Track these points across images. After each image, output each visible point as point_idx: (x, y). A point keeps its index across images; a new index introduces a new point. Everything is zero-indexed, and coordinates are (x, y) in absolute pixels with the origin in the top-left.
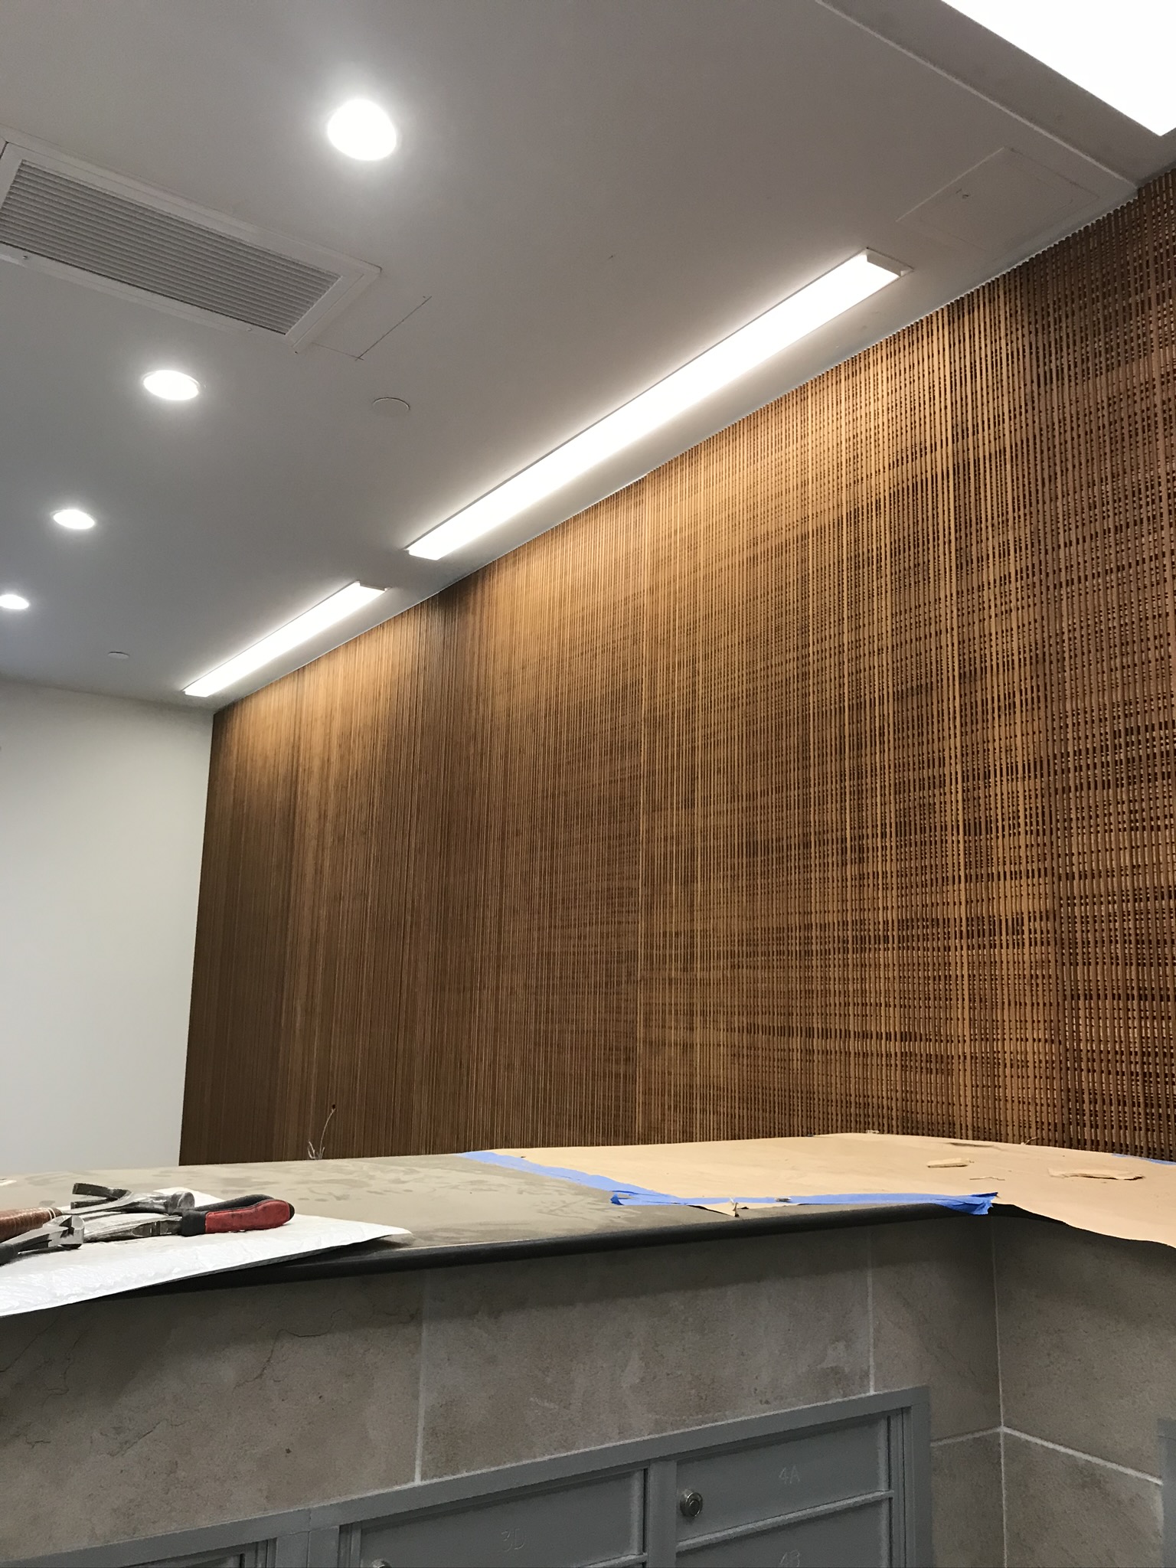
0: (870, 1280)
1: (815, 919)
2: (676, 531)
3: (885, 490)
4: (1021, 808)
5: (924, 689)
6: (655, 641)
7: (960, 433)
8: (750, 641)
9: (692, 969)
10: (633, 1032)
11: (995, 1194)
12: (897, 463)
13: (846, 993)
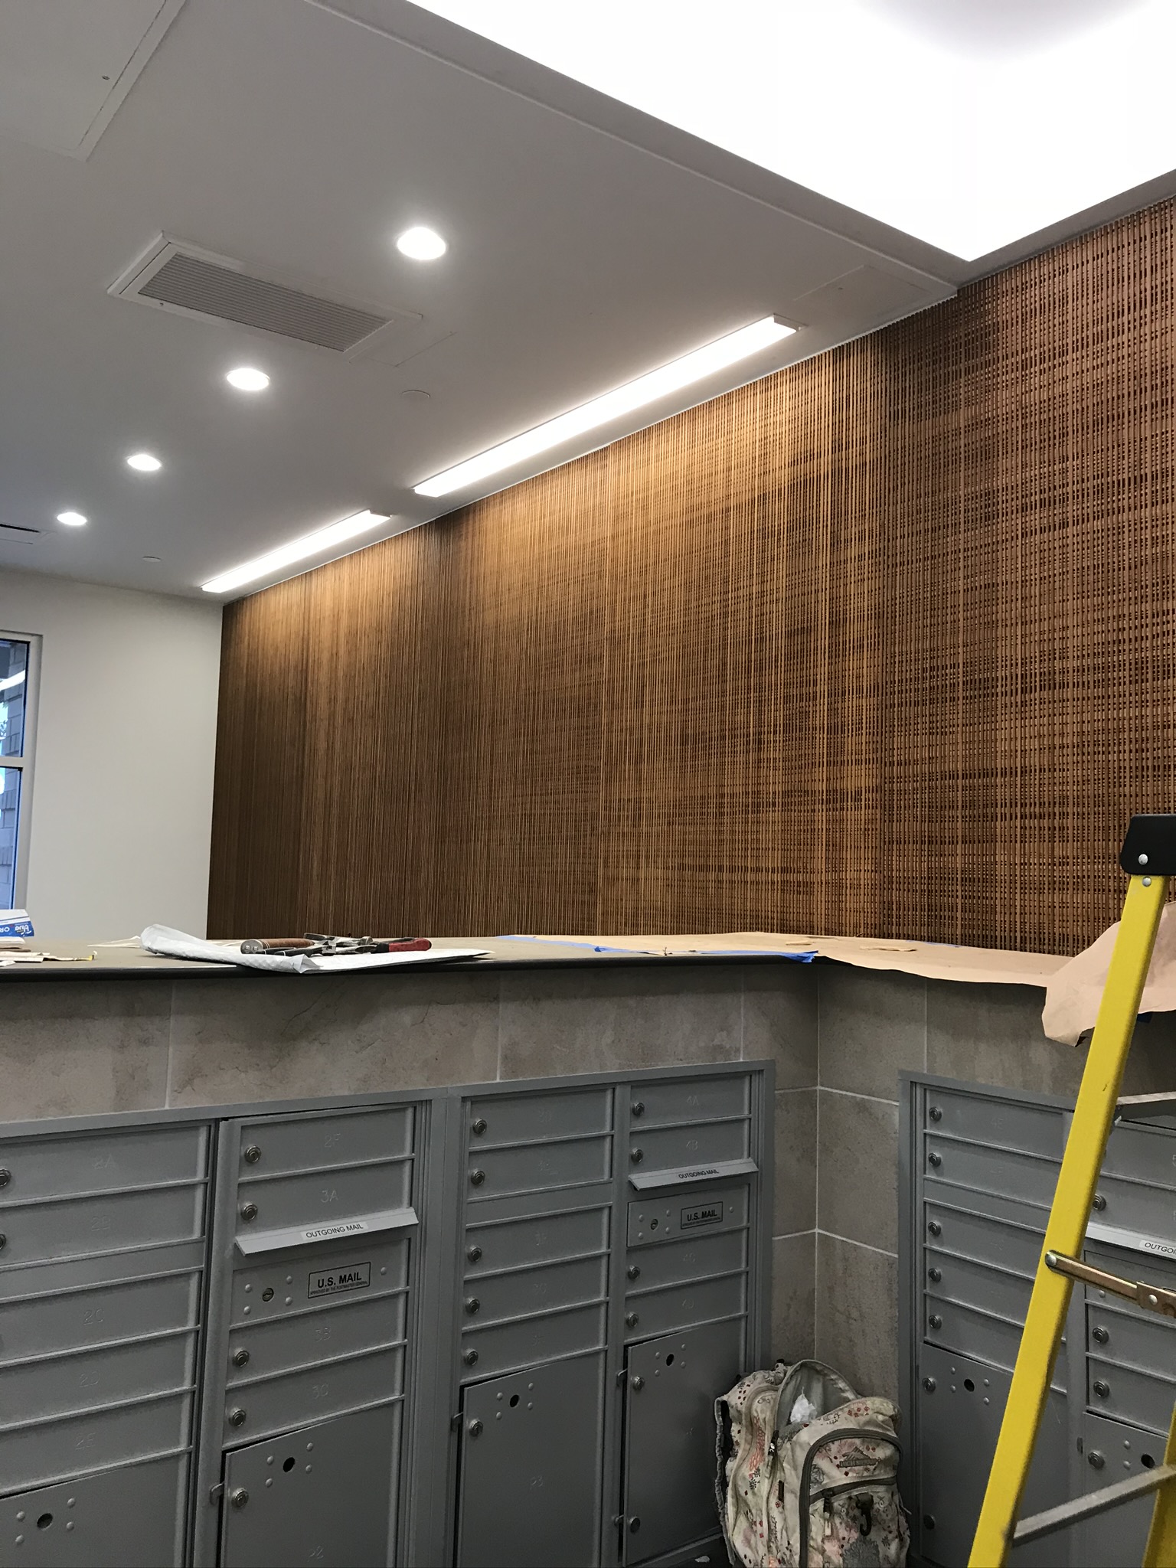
0: (743, 998)
1: (726, 790)
2: (632, 493)
3: (785, 485)
4: (864, 717)
5: (805, 631)
6: (614, 577)
7: (837, 447)
8: (687, 585)
9: (639, 826)
10: (595, 872)
11: (817, 952)
12: (793, 463)
13: (746, 840)
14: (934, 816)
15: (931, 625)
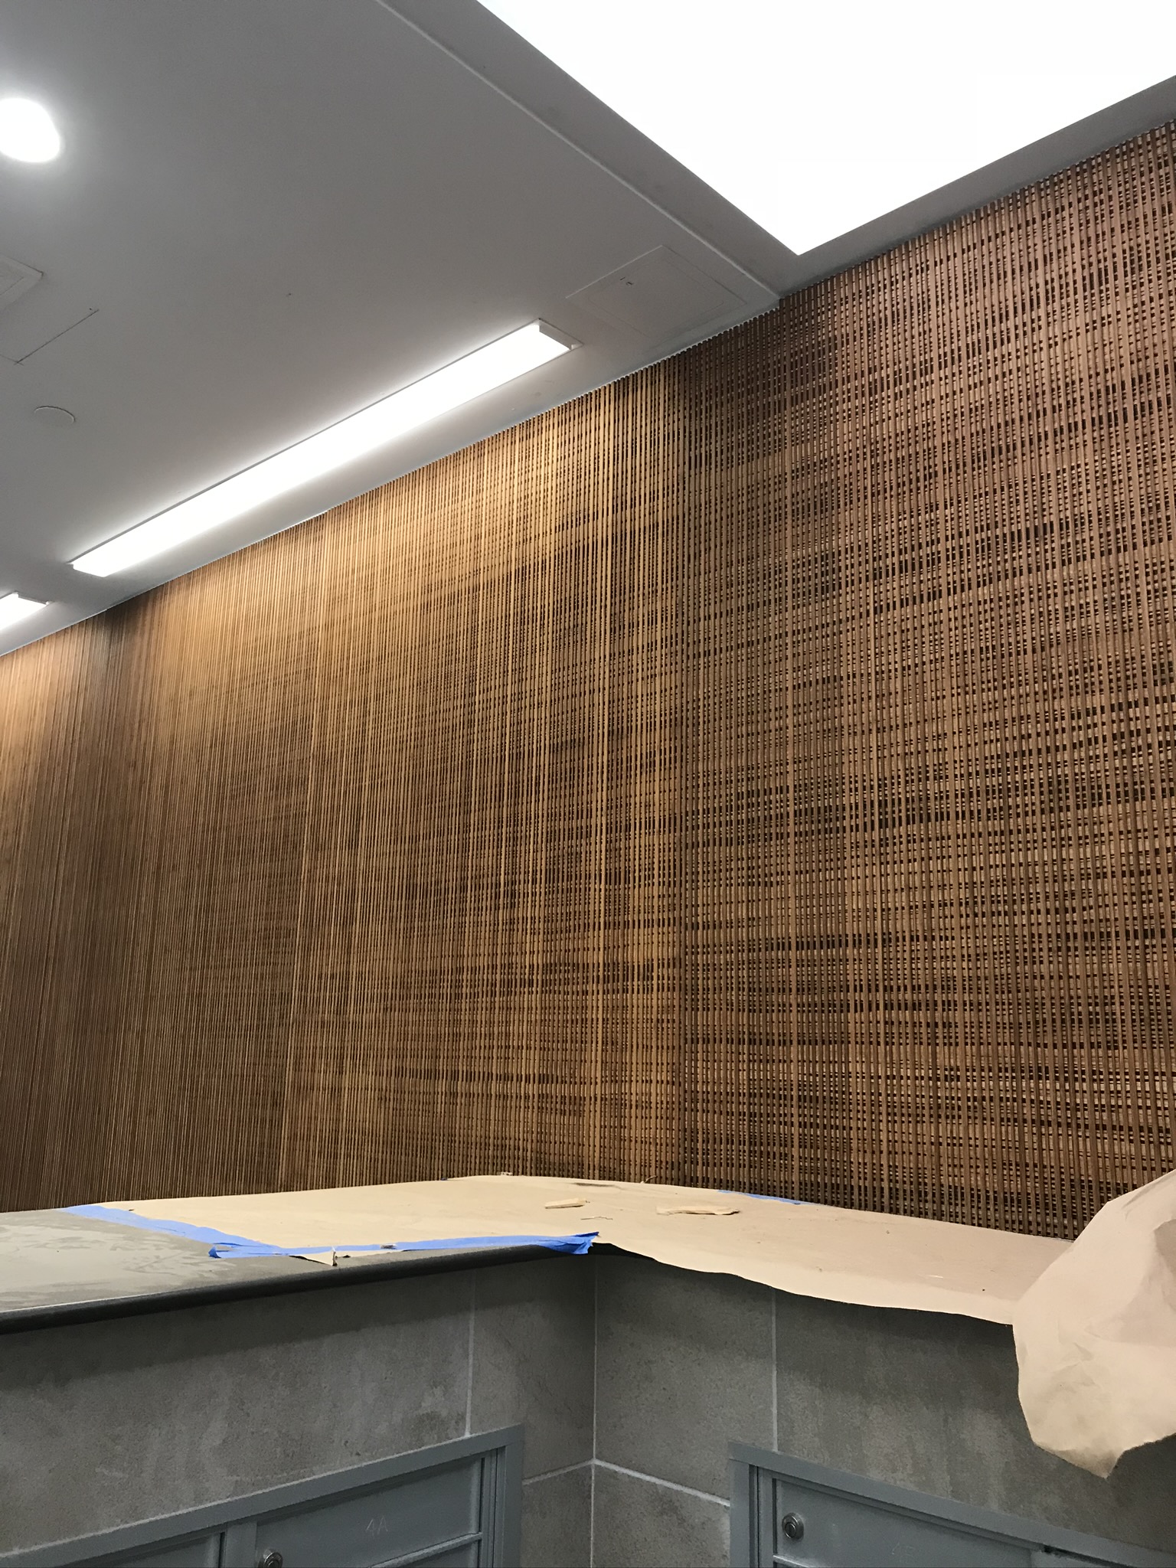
0: (472, 1324)
1: (467, 963)
2: (353, 571)
3: (550, 549)
4: (656, 860)
5: (577, 744)
6: (327, 679)
7: (619, 505)
8: (421, 685)
9: (345, 1012)
10: (282, 1075)
11: (596, 1234)
12: (561, 527)
13: (491, 1035)
14: (757, 1003)
15: (748, 735)
